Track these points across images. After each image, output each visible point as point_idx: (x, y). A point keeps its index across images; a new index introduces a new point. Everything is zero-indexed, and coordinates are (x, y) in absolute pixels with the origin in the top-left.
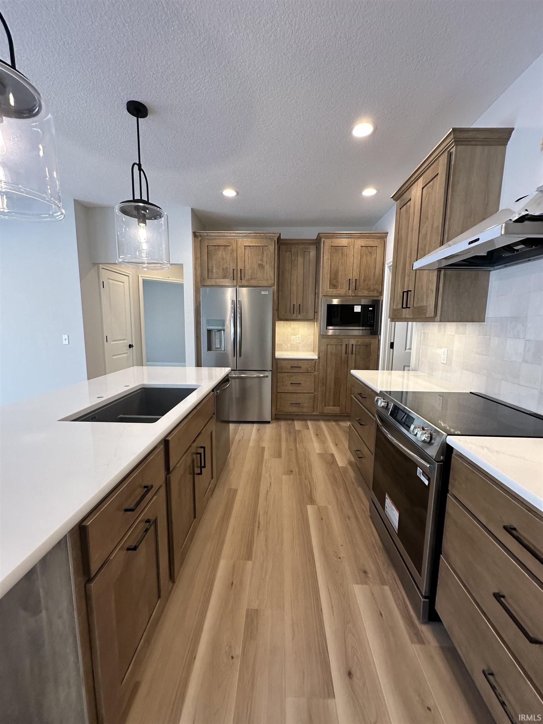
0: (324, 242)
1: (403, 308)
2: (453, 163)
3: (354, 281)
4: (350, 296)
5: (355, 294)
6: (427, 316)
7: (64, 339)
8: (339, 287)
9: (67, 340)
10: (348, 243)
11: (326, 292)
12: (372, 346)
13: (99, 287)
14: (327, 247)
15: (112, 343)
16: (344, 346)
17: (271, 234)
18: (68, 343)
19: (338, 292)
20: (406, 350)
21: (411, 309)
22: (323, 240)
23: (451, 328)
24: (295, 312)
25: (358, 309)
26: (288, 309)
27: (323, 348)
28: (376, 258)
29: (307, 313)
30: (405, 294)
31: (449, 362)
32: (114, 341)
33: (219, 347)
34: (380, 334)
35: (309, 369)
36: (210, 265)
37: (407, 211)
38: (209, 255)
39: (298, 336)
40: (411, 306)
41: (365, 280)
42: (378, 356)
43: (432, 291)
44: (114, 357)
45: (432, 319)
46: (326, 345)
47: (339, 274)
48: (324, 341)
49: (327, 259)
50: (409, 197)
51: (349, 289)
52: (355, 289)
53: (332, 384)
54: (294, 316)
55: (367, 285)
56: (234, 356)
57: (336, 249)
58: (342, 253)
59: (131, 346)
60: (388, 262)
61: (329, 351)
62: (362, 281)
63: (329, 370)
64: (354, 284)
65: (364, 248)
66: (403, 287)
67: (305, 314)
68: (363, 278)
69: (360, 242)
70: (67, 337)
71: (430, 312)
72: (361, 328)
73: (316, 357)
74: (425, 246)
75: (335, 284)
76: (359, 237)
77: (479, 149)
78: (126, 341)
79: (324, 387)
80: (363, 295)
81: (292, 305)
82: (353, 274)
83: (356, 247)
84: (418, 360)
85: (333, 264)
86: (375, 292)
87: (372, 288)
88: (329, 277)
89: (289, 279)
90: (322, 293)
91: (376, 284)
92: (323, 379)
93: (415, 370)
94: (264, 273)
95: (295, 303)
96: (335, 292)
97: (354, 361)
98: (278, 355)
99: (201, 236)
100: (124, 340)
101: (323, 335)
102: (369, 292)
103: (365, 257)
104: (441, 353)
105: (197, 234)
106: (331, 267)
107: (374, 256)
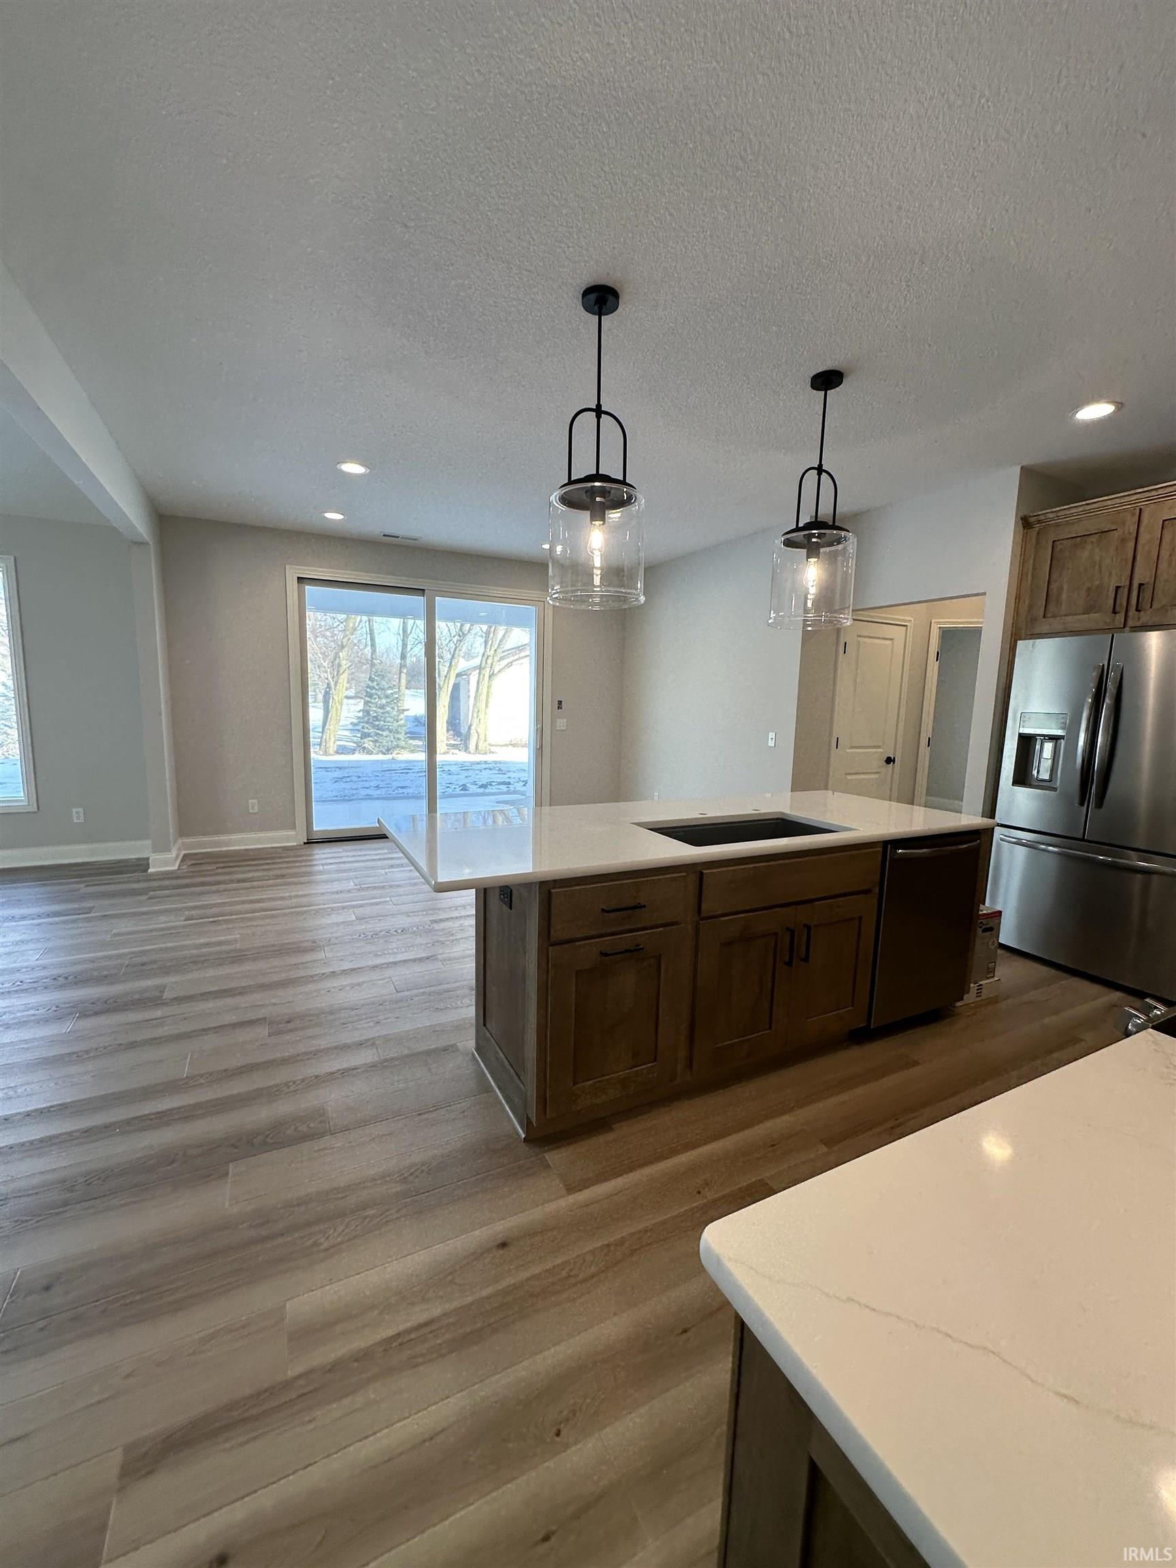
7: (770, 738)
9: (774, 741)
13: (837, 651)
15: (848, 751)
32: (852, 747)
33: (1047, 777)
36: (1054, 586)
38: (1054, 562)
44: (849, 777)
59: (889, 760)
78: (881, 750)
99: (1039, 522)
100: (879, 747)
105: (1032, 520)
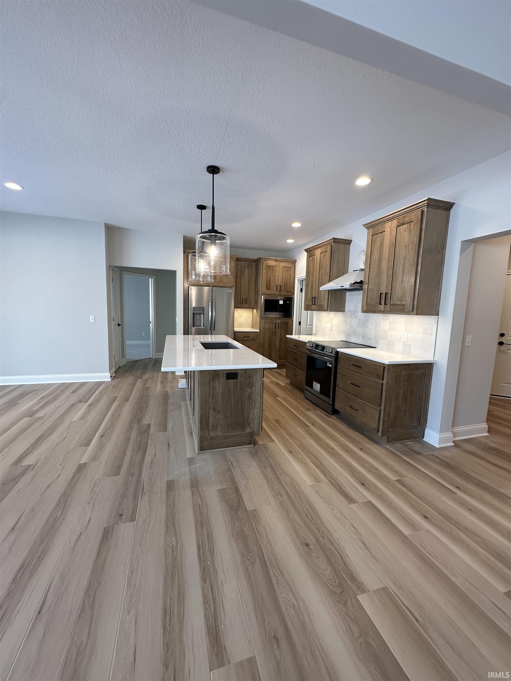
0: (263, 263)
1: (312, 304)
2: (333, 249)
3: (279, 286)
4: (277, 295)
5: (280, 294)
6: (324, 309)
7: (91, 319)
8: (271, 289)
9: (94, 319)
10: (276, 264)
11: (264, 292)
12: (289, 324)
13: (110, 282)
14: (264, 266)
16: (274, 324)
17: (232, 256)
18: (94, 322)
19: (271, 292)
20: (307, 326)
21: (317, 305)
22: (262, 261)
23: (332, 314)
24: (244, 303)
25: (281, 302)
26: (239, 300)
27: (262, 325)
28: (291, 274)
29: (251, 303)
30: (314, 298)
31: (331, 329)
32: (114, 321)
33: (199, 324)
34: (293, 317)
35: (254, 338)
37: (313, 259)
39: (242, 318)
40: (316, 304)
41: (285, 286)
42: (292, 330)
43: (326, 299)
44: (114, 333)
45: (326, 310)
46: (264, 323)
47: (271, 281)
48: (263, 321)
49: (264, 273)
50: (314, 254)
51: (277, 291)
52: (280, 291)
53: (268, 347)
54: (243, 306)
55: (286, 289)
56: (210, 330)
57: (269, 267)
58: (273, 270)
59: (119, 325)
60: (297, 277)
61: (266, 327)
62: (283, 286)
63: (265, 339)
64: (279, 288)
65: (284, 268)
66: (312, 295)
67: (249, 304)
68: (284, 284)
69: (282, 264)
70: (94, 317)
71: (326, 307)
72: (278, 313)
73: (259, 331)
74: (322, 278)
75: (269, 287)
76: (281, 261)
77: (341, 245)
78: (117, 321)
79: (263, 349)
80: (284, 294)
81: (241, 298)
82: (279, 283)
83: (280, 267)
84: (317, 329)
85: (267, 276)
86: (290, 293)
87: (289, 290)
88: (266, 283)
89: (240, 283)
90: (261, 293)
91: (291, 289)
92: (262, 344)
93: (315, 335)
94: (227, 279)
95: (243, 297)
96: (269, 292)
97: (279, 333)
98: (236, 329)
99: (188, 253)
101: (262, 317)
102: (287, 293)
103: (285, 273)
104: (328, 325)
105: (186, 251)
106: (266, 277)
107: (289, 273)
